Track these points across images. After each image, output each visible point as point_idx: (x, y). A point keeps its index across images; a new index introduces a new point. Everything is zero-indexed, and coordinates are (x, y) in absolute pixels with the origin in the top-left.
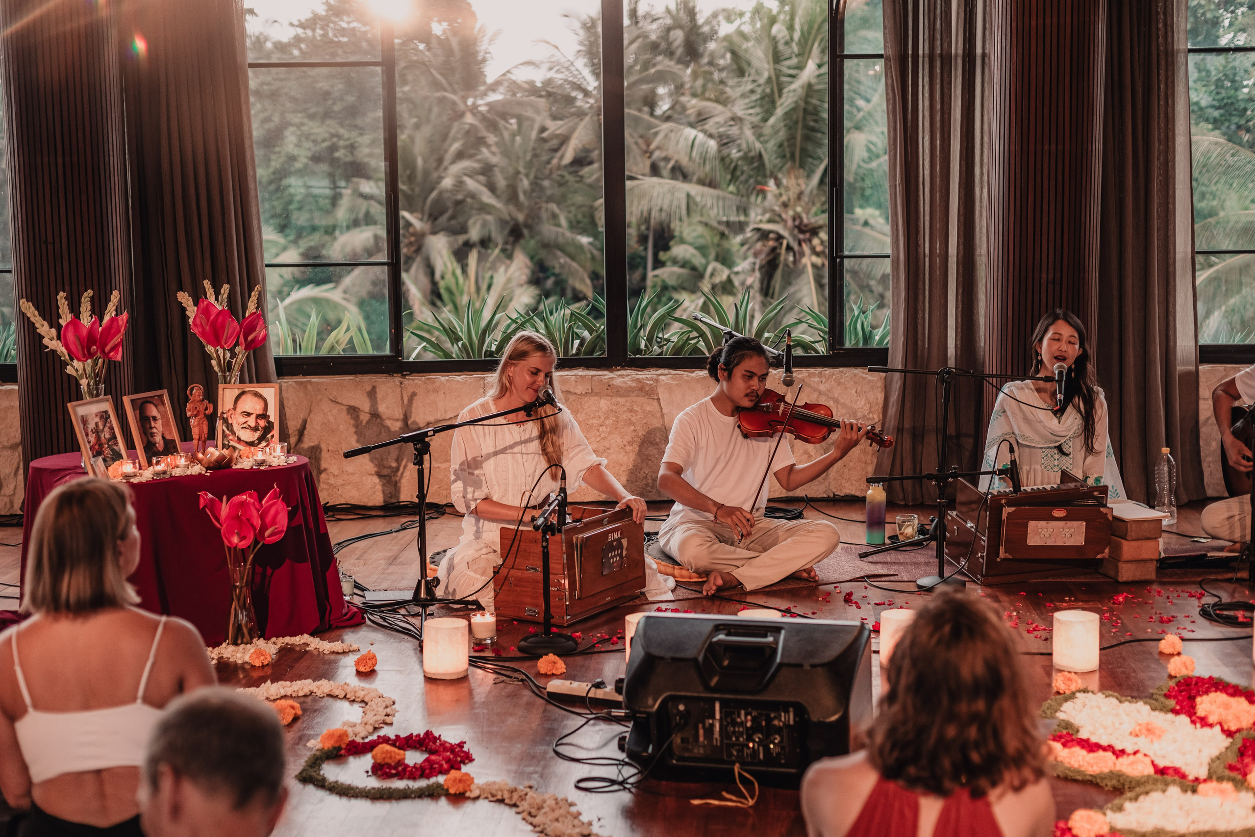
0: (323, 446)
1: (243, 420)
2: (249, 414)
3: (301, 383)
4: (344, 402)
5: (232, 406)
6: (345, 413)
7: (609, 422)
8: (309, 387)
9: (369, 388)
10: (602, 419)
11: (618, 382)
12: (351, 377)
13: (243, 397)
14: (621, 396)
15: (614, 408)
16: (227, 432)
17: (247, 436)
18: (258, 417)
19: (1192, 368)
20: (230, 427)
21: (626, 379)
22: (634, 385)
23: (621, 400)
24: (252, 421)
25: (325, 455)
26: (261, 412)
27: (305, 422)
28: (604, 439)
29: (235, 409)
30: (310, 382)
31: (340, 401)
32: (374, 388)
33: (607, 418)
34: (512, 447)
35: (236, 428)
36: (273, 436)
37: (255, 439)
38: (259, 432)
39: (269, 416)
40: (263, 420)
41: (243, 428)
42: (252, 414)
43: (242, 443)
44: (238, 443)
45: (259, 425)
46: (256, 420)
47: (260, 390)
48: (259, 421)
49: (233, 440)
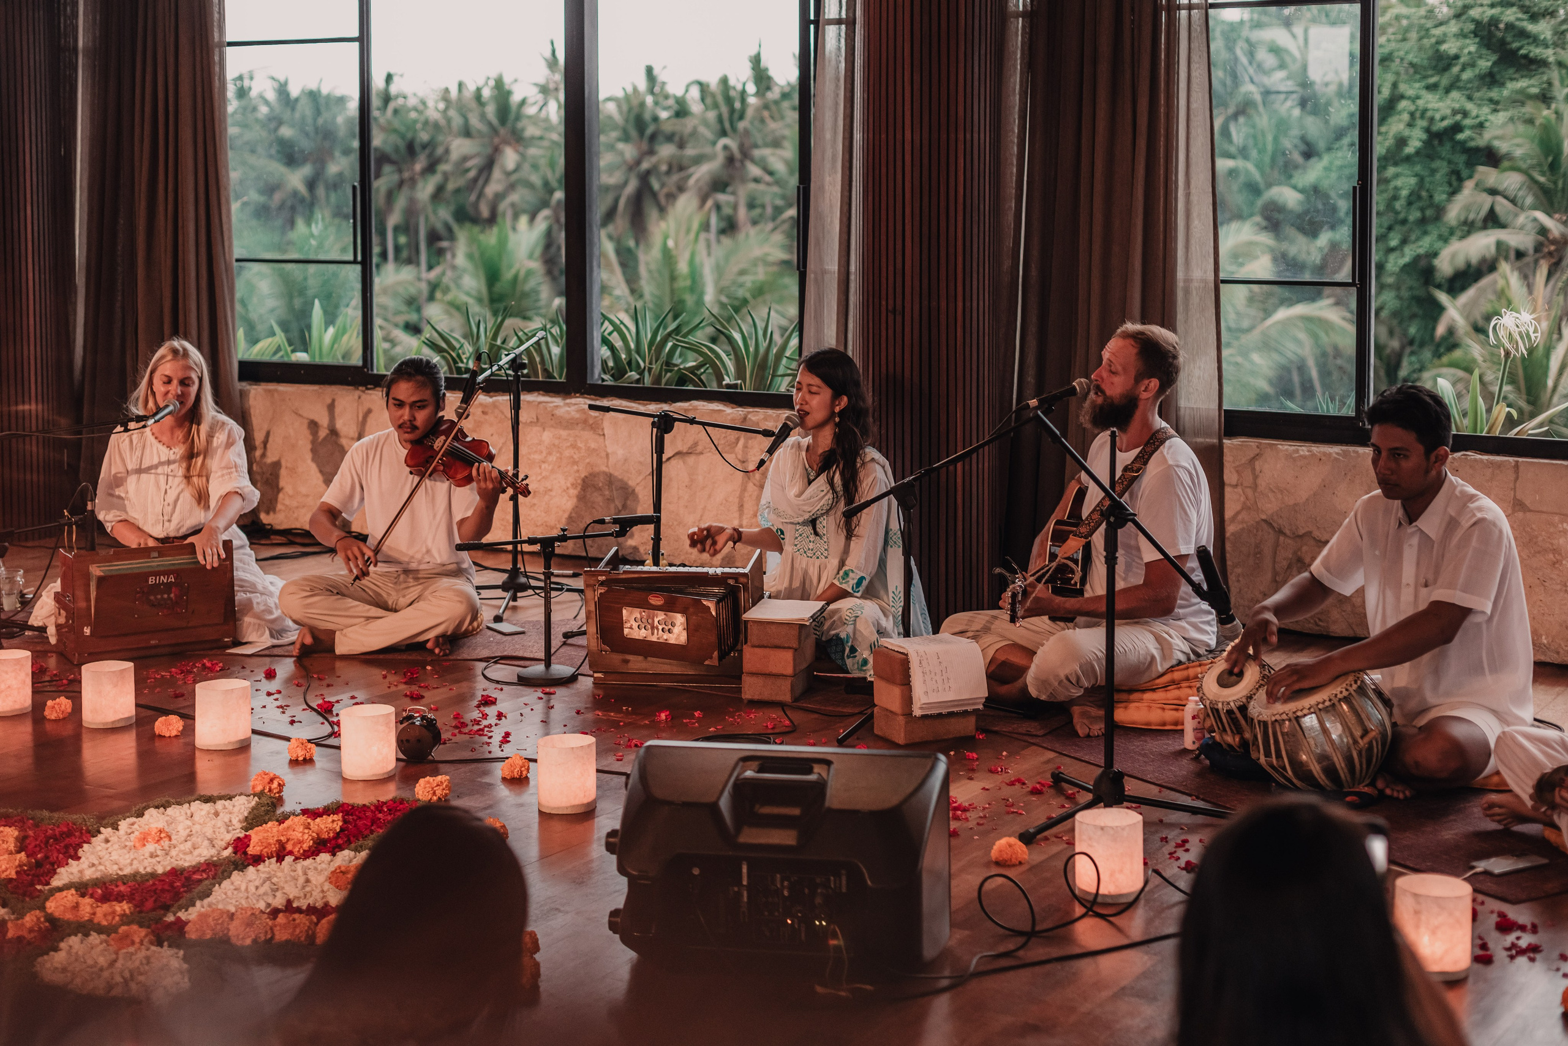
0: (283, 463)
3: (270, 391)
4: (305, 415)
6: (305, 426)
7: (553, 458)
8: (276, 395)
9: (329, 401)
10: (544, 454)
11: (561, 412)
12: (316, 387)
14: (566, 428)
15: (557, 442)
19: (1215, 441)
21: (573, 408)
22: (577, 416)
23: (564, 433)
25: (283, 472)
27: (268, 434)
28: (544, 478)
30: (276, 390)
31: (300, 412)
32: (333, 401)
33: (550, 454)
34: (156, 467)
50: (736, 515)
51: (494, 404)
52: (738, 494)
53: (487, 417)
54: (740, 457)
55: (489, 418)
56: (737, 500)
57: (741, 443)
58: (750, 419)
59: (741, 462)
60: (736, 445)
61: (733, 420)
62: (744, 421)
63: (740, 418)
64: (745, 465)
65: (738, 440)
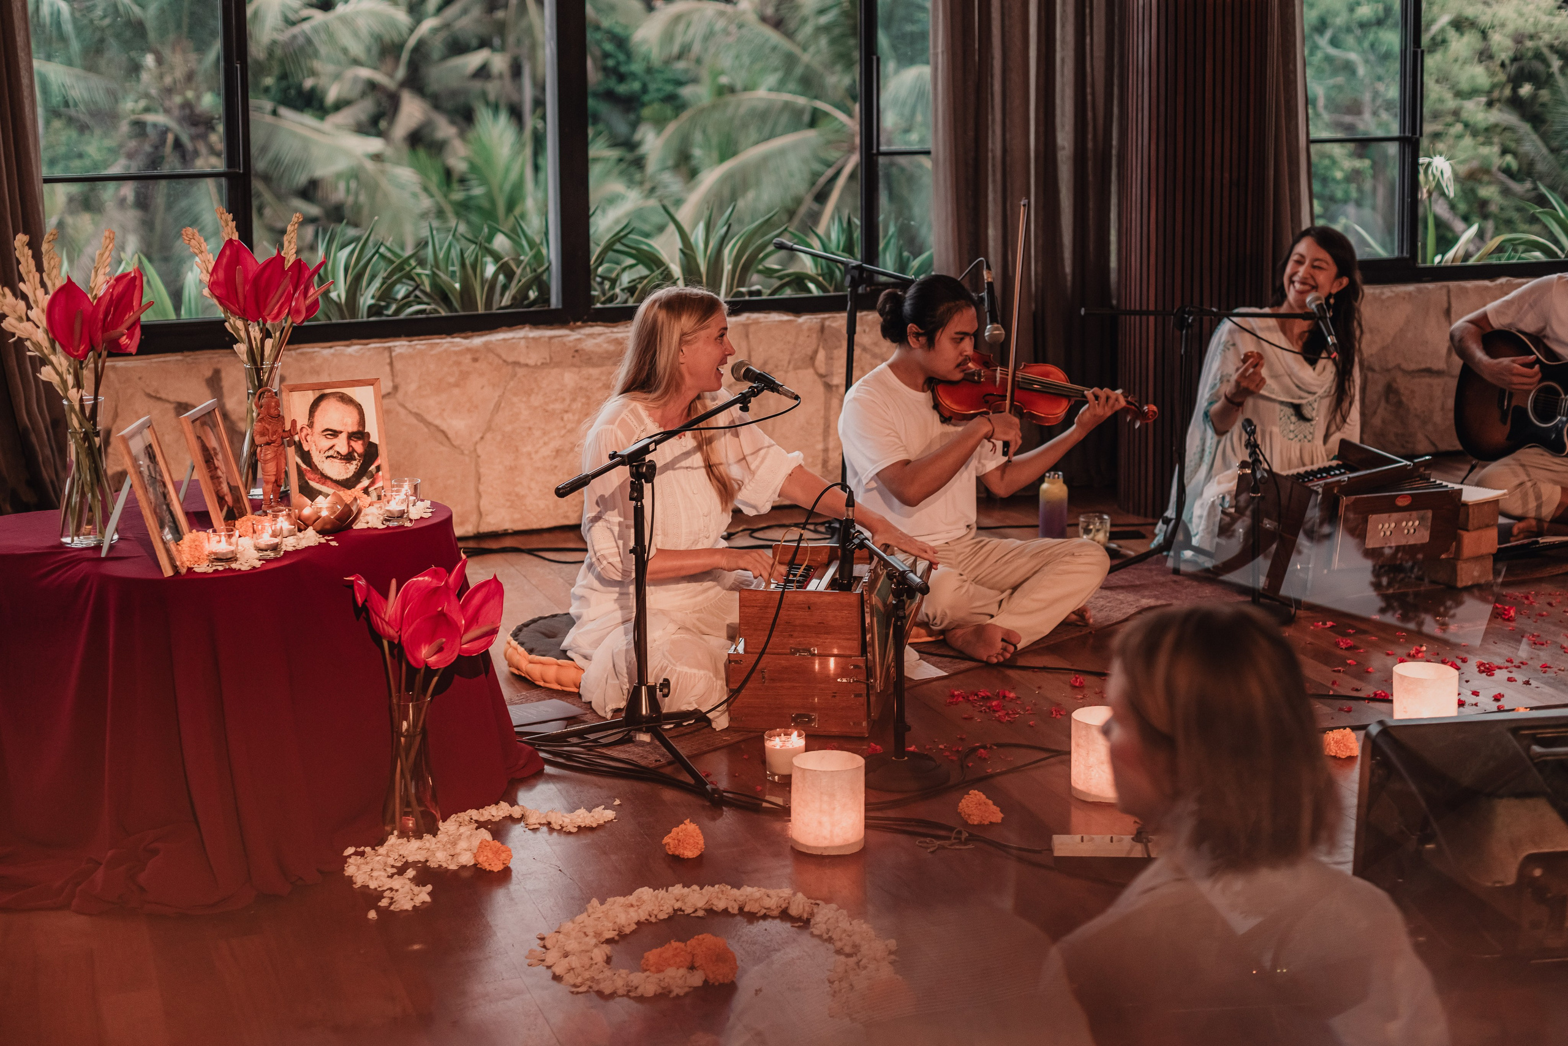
1: (326, 443)
2: (335, 434)
5: (306, 422)
7: (577, 405)
10: (564, 401)
11: (589, 345)
13: (324, 405)
14: (595, 366)
15: (584, 383)
16: (304, 466)
17: (338, 470)
18: (351, 436)
20: (306, 457)
21: (600, 340)
22: (606, 348)
23: (594, 372)
24: (341, 445)
26: (355, 429)
28: (571, 431)
29: (311, 425)
33: (574, 399)
35: (317, 458)
36: (378, 468)
37: (350, 474)
38: (355, 463)
39: (368, 434)
40: (360, 442)
41: (327, 457)
42: (341, 432)
43: (329, 483)
44: (323, 484)
45: (354, 450)
46: (348, 443)
47: (348, 391)
48: (353, 443)
49: (313, 480)
50: (820, 438)
51: (486, 345)
52: (822, 413)
53: (477, 365)
54: (822, 371)
55: (481, 366)
56: (822, 422)
57: (821, 355)
58: (829, 326)
59: (821, 376)
60: (813, 358)
61: (810, 329)
62: (822, 329)
63: (818, 327)
64: (827, 380)
65: (816, 352)
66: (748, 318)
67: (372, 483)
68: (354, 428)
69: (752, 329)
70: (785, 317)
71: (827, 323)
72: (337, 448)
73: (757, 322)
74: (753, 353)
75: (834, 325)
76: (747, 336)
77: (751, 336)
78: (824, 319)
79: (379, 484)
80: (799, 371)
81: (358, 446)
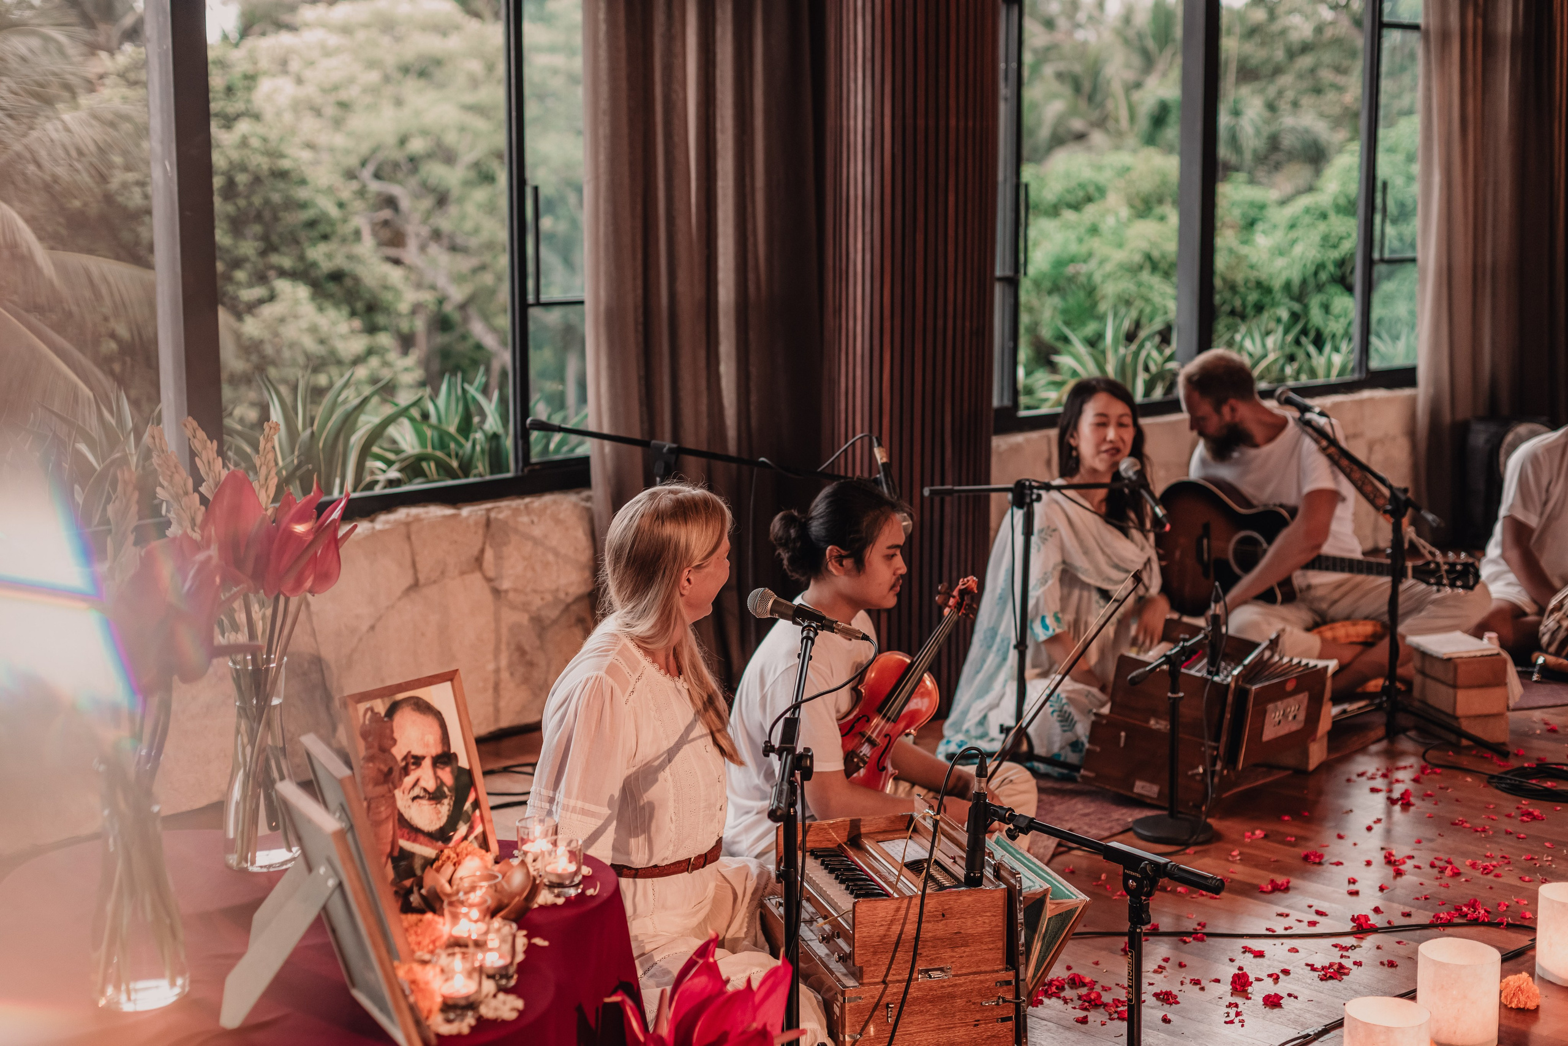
2: (417, 760)
13: (398, 718)
17: (429, 816)
18: (436, 762)
24: (427, 777)
26: (438, 749)
36: (474, 806)
37: (444, 820)
38: (446, 801)
39: (455, 756)
40: (448, 769)
41: (414, 799)
42: (423, 758)
43: (421, 838)
44: (415, 841)
45: (442, 784)
46: (435, 773)
47: (422, 693)
48: (440, 773)
49: (402, 837)
57: (489, 555)
58: (496, 519)
59: (489, 580)
60: (479, 560)
61: (476, 523)
62: (488, 523)
63: (483, 520)
64: (496, 584)
65: (482, 551)
66: (408, 515)
67: (471, 829)
68: (436, 749)
69: (414, 528)
70: (448, 511)
71: (493, 515)
72: (423, 783)
73: (418, 519)
74: (418, 559)
75: (501, 516)
76: (409, 538)
77: (413, 537)
78: (488, 510)
79: (479, 829)
80: (466, 576)
81: (446, 775)
